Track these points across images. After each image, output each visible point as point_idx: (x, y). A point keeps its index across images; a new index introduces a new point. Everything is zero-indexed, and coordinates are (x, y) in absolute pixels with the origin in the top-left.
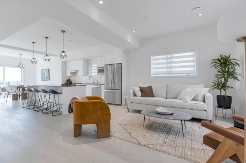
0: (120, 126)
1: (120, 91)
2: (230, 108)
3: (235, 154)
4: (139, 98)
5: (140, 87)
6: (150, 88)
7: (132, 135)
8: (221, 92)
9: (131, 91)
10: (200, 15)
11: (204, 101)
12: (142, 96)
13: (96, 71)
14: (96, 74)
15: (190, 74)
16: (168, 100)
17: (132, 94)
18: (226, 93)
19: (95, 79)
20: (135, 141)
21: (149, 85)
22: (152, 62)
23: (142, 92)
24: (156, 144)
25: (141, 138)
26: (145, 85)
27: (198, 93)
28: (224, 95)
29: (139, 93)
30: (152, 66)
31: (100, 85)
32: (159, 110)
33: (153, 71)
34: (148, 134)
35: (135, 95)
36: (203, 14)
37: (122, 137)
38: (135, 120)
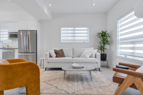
0: (45, 83)
1: (35, 54)
2: (106, 60)
3: (134, 84)
4: (54, 58)
5: (55, 50)
6: (62, 50)
7: (58, 88)
8: (102, 52)
9: (48, 53)
10: (94, 5)
11: (96, 57)
12: (56, 57)
13: (7, 36)
14: (8, 39)
15: (85, 42)
16: (74, 58)
17: (48, 56)
18: (104, 53)
19: (5, 44)
20: (64, 92)
21: (60, 49)
22: (62, 32)
23: (56, 54)
24: (79, 90)
25: (67, 89)
26: (58, 49)
27: (92, 53)
28: (103, 53)
29: (54, 55)
30: (62, 35)
31: (14, 49)
32: (75, 65)
33: (62, 38)
34: (70, 84)
35: (51, 57)
36: (95, 4)
37: (51, 92)
38: (55, 76)
